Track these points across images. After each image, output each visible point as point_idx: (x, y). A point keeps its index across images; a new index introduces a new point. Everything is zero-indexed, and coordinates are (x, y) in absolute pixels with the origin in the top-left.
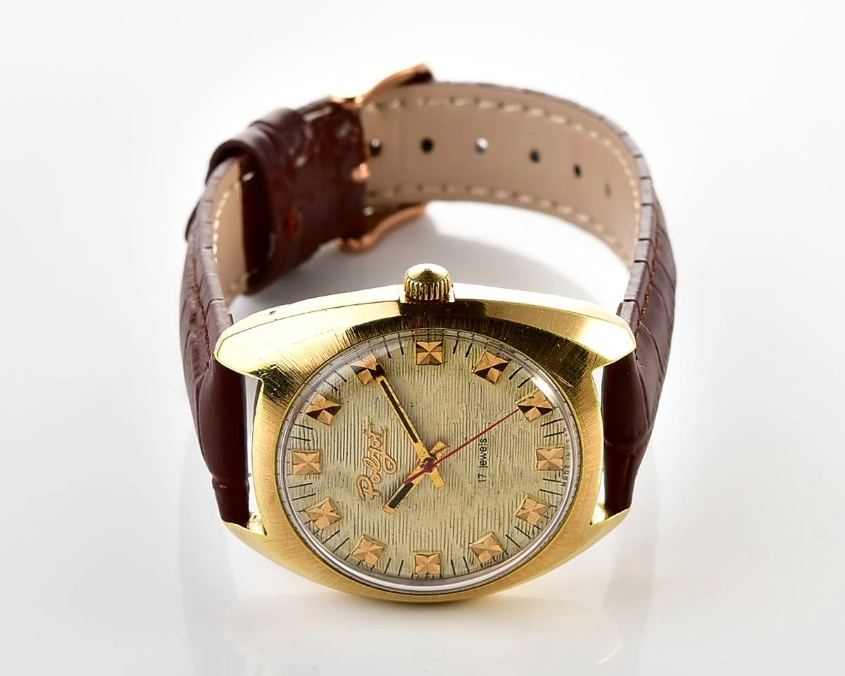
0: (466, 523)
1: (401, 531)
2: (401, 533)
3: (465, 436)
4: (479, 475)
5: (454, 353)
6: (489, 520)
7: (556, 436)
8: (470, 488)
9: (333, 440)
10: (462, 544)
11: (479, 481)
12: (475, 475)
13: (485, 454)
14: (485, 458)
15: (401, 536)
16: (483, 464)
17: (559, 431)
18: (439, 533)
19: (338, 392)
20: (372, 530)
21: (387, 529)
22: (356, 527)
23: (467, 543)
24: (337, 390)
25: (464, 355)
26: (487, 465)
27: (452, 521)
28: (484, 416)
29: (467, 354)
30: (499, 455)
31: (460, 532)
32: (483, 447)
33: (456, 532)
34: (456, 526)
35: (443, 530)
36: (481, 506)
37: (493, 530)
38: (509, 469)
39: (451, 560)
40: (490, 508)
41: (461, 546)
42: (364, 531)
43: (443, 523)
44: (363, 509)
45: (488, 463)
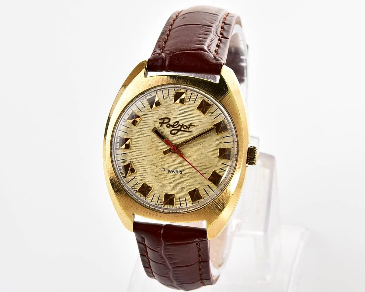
0: (142, 161)
1: (142, 134)
2: (141, 134)
3: (184, 165)
4: (165, 169)
5: (222, 163)
6: (143, 171)
7: (179, 203)
8: (160, 164)
9: (189, 109)
10: (133, 159)
11: (162, 169)
12: (165, 167)
13: (174, 172)
14: (173, 172)
15: (140, 134)
16: (170, 171)
17: (181, 204)
18: (139, 150)
19: (210, 115)
20: (144, 122)
21: (144, 128)
22: (146, 115)
23: (133, 161)
24: (211, 114)
25: (221, 168)
26: (169, 173)
27: (144, 156)
28: (193, 174)
29: (222, 169)
30: (173, 178)
31: (139, 158)
32: (178, 171)
33: (139, 157)
34: (142, 157)
35: (141, 152)
36: (150, 168)
37: (137, 172)
38: (166, 181)
39: (125, 154)
40: (148, 172)
41: (132, 158)
42: (144, 118)
43: (144, 152)
44: (155, 119)
45: (170, 173)
